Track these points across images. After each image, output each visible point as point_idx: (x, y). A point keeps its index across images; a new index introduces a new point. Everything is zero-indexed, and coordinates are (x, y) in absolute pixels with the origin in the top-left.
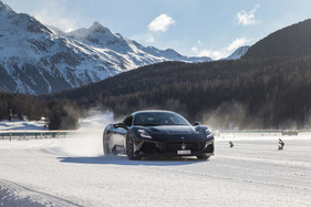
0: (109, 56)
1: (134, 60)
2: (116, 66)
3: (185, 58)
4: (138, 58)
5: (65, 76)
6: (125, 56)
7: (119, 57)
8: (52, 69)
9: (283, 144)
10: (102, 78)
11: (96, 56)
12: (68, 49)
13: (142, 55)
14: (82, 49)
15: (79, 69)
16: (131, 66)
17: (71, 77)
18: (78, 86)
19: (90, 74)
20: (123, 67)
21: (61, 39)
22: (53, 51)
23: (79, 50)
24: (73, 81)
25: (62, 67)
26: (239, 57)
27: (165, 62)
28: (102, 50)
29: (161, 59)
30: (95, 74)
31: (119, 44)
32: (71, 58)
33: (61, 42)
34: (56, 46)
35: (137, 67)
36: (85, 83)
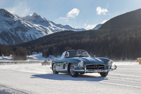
0: (40, 28)
1: (51, 30)
2: (43, 33)
3: (74, 29)
4: (53, 29)
5: (21, 37)
6: (47, 28)
7: (45, 28)
8: (15, 33)
9: (116, 67)
10: (37, 38)
11: (35, 28)
12: (22, 25)
13: (55, 27)
14: (28, 25)
15: (27, 34)
16: (50, 32)
17: (24, 37)
18: (27, 41)
19: (32, 36)
20: (46, 33)
21: (19, 20)
22: (16, 25)
23: (27, 25)
24: (24, 39)
25: (19, 33)
26: (98, 29)
27: (65, 31)
28: (37, 25)
29: (63, 29)
30: (34, 36)
31: (45, 23)
32: (24, 29)
33: (19, 21)
34: (17, 23)
35: (53, 33)
36: (30, 40)
